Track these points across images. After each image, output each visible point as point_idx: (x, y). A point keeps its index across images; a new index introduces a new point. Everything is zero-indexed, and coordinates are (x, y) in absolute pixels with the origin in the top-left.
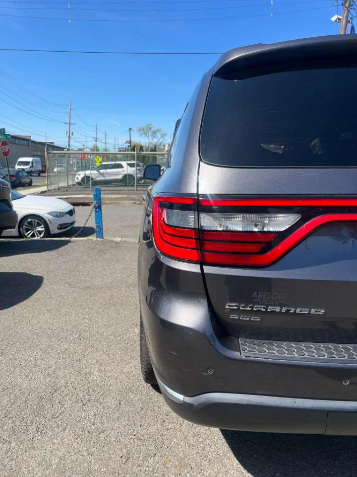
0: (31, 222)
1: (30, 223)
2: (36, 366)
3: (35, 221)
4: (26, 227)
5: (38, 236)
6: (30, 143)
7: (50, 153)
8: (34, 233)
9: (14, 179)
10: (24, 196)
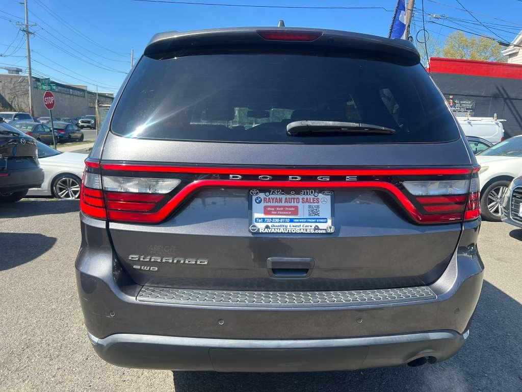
0: (66, 180)
1: (64, 182)
2: (16, 324)
3: (69, 181)
4: (61, 187)
5: (73, 196)
6: (86, 93)
7: (101, 107)
8: (68, 193)
9: (63, 133)
10: (61, 153)
